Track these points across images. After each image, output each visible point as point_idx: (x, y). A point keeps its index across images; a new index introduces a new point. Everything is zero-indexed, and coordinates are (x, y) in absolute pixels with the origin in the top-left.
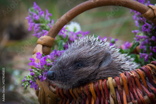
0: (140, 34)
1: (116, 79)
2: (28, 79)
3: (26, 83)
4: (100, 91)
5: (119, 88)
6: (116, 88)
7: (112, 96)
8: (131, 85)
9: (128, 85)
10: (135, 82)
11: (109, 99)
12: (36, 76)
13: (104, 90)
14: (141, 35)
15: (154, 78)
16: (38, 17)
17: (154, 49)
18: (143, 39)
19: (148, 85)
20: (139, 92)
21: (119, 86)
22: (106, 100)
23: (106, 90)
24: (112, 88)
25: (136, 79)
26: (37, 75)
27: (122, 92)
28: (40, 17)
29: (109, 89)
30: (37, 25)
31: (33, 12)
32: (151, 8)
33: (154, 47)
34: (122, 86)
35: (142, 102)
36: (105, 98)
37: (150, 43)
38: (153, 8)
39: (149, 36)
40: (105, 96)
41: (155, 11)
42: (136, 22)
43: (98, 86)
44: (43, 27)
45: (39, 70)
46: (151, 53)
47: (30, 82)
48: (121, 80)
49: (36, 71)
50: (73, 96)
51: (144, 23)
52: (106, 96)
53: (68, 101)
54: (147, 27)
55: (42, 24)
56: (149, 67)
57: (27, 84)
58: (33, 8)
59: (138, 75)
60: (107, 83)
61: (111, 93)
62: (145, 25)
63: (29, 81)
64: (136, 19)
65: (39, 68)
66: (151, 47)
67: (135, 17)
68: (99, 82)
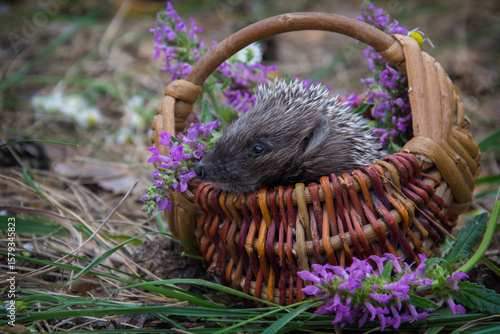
0: (375, 87)
1: (311, 188)
2: (153, 196)
3: (149, 205)
4: (278, 209)
5: (317, 207)
6: (309, 206)
7: (300, 221)
8: (340, 201)
9: (335, 200)
10: (349, 197)
11: (294, 226)
12: (167, 187)
13: (286, 208)
14: (378, 90)
15: (388, 189)
16: (172, 35)
17: (399, 124)
18: (381, 99)
19: (376, 204)
20: (354, 218)
21: (315, 203)
22: (289, 228)
23: (290, 208)
24: (302, 205)
25: (351, 191)
26: (168, 184)
27: (322, 214)
28: (178, 33)
29: (296, 207)
30: (169, 49)
31: (164, 22)
32: (399, 42)
33: (401, 119)
34: (322, 204)
35: (358, 238)
36: (288, 223)
37: (393, 109)
38: (402, 42)
39: (392, 94)
40: (287, 219)
41: (405, 50)
42: (371, 61)
43: (275, 199)
44: (182, 54)
45: (170, 171)
46: (394, 132)
47: (158, 199)
48: (320, 191)
49: (166, 177)
50: (227, 213)
51: (385, 68)
52: (290, 219)
53: (216, 220)
54: (390, 75)
55: (181, 49)
56: (379, 168)
57: (153, 206)
58: (165, 13)
59: (355, 183)
60: (293, 194)
61: (300, 216)
62: (386, 71)
63: (155, 200)
64: (369, 56)
65: (171, 168)
66: (394, 118)
67: (367, 52)
68: (277, 192)
